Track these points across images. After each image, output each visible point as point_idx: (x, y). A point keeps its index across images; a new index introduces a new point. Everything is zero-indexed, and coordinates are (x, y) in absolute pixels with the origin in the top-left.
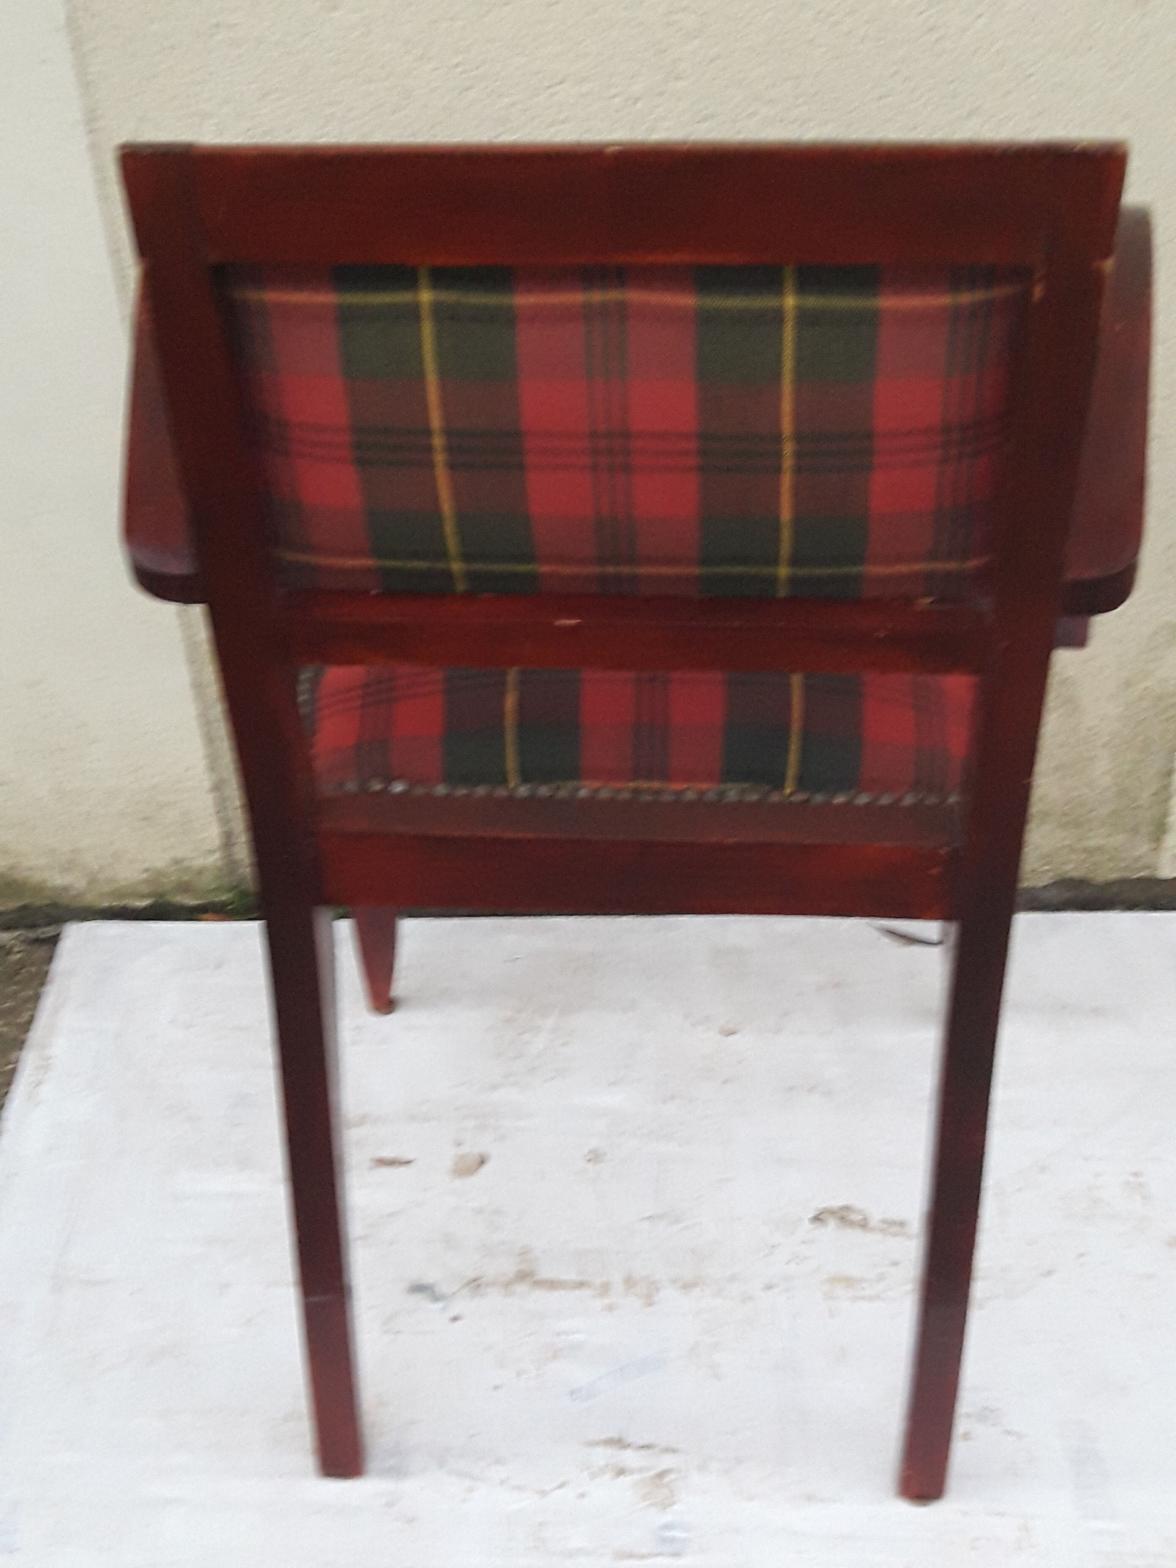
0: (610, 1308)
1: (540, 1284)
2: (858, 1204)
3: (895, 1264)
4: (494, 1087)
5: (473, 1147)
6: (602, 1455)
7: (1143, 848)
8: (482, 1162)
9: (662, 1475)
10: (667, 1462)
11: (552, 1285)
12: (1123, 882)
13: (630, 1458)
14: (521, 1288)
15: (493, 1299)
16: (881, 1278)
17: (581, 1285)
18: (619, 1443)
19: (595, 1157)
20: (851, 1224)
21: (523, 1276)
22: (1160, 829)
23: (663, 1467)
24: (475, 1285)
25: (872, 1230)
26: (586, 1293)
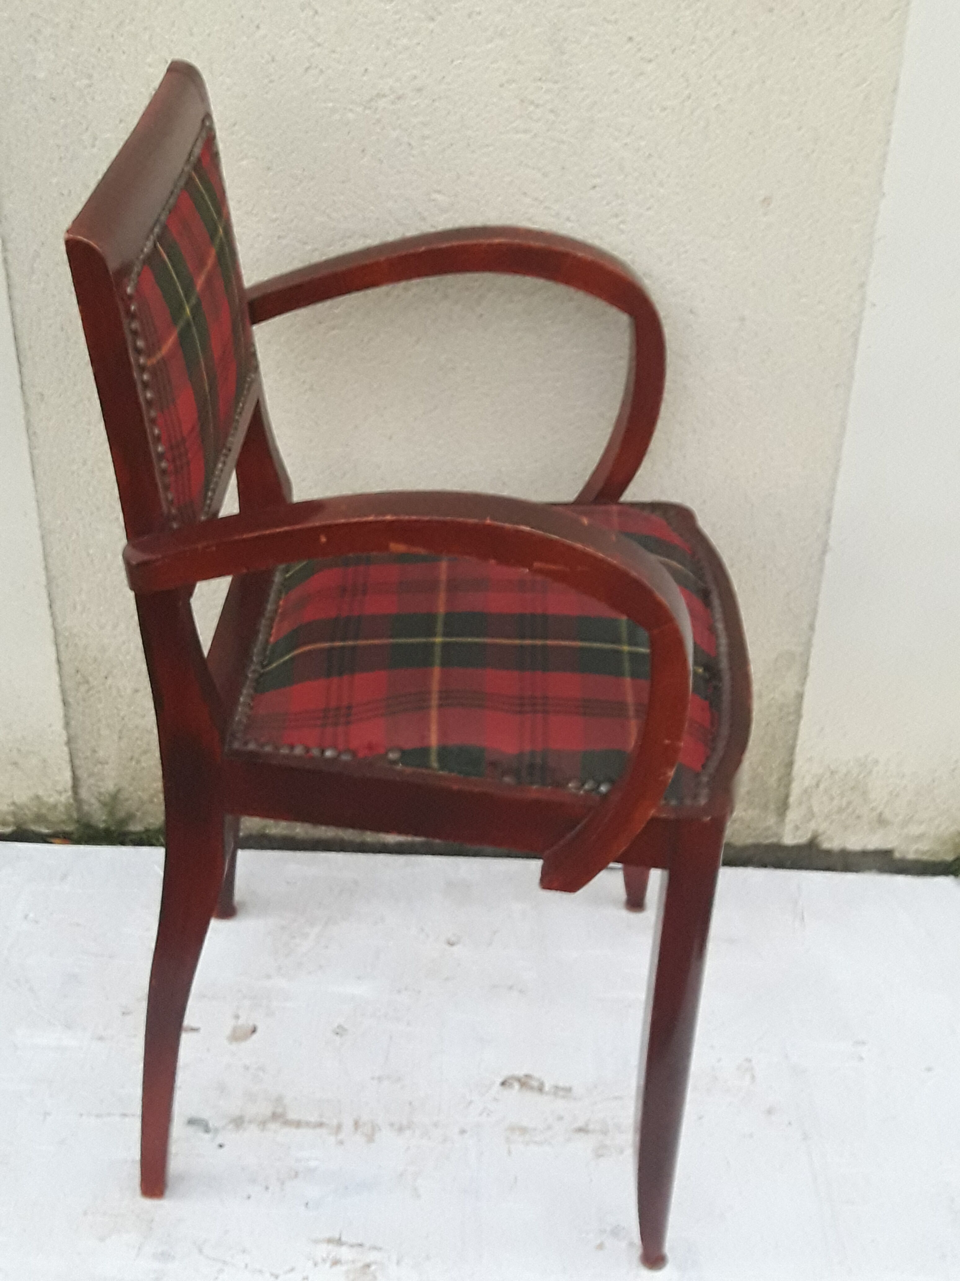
0: (341, 1143)
1: (287, 1123)
2: (536, 1075)
3: (561, 1118)
4: (269, 977)
5: (245, 1021)
6: (323, 1250)
7: (771, 820)
8: (254, 1031)
9: (368, 1266)
10: (372, 1256)
11: (298, 1124)
12: (756, 846)
13: (344, 1253)
14: (273, 1126)
15: (252, 1132)
16: (549, 1128)
17: (321, 1125)
18: (339, 1242)
19: (340, 1031)
20: (532, 1088)
21: (275, 1117)
22: (783, 807)
23: (368, 1261)
24: (238, 1122)
25: (547, 1094)
26: (323, 1131)
